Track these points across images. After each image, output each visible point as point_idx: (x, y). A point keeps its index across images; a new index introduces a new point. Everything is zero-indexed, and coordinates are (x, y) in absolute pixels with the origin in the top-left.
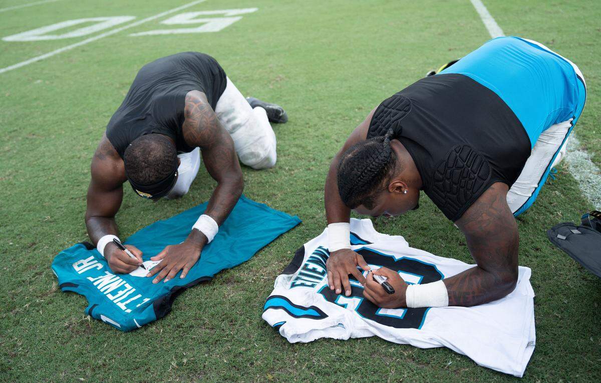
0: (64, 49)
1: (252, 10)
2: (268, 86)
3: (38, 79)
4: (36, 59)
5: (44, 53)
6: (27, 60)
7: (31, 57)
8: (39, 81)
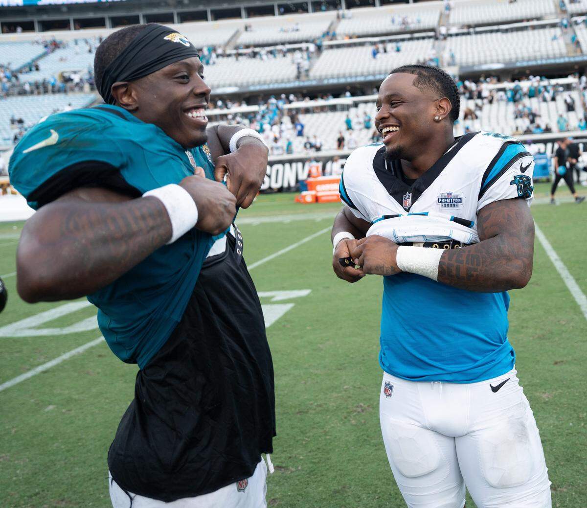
0: (74, 352)
1: (304, 293)
2: (349, 421)
3: (50, 404)
4: (40, 369)
5: (50, 359)
6: (29, 370)
7: (33, 366)
8: (51, 407)
